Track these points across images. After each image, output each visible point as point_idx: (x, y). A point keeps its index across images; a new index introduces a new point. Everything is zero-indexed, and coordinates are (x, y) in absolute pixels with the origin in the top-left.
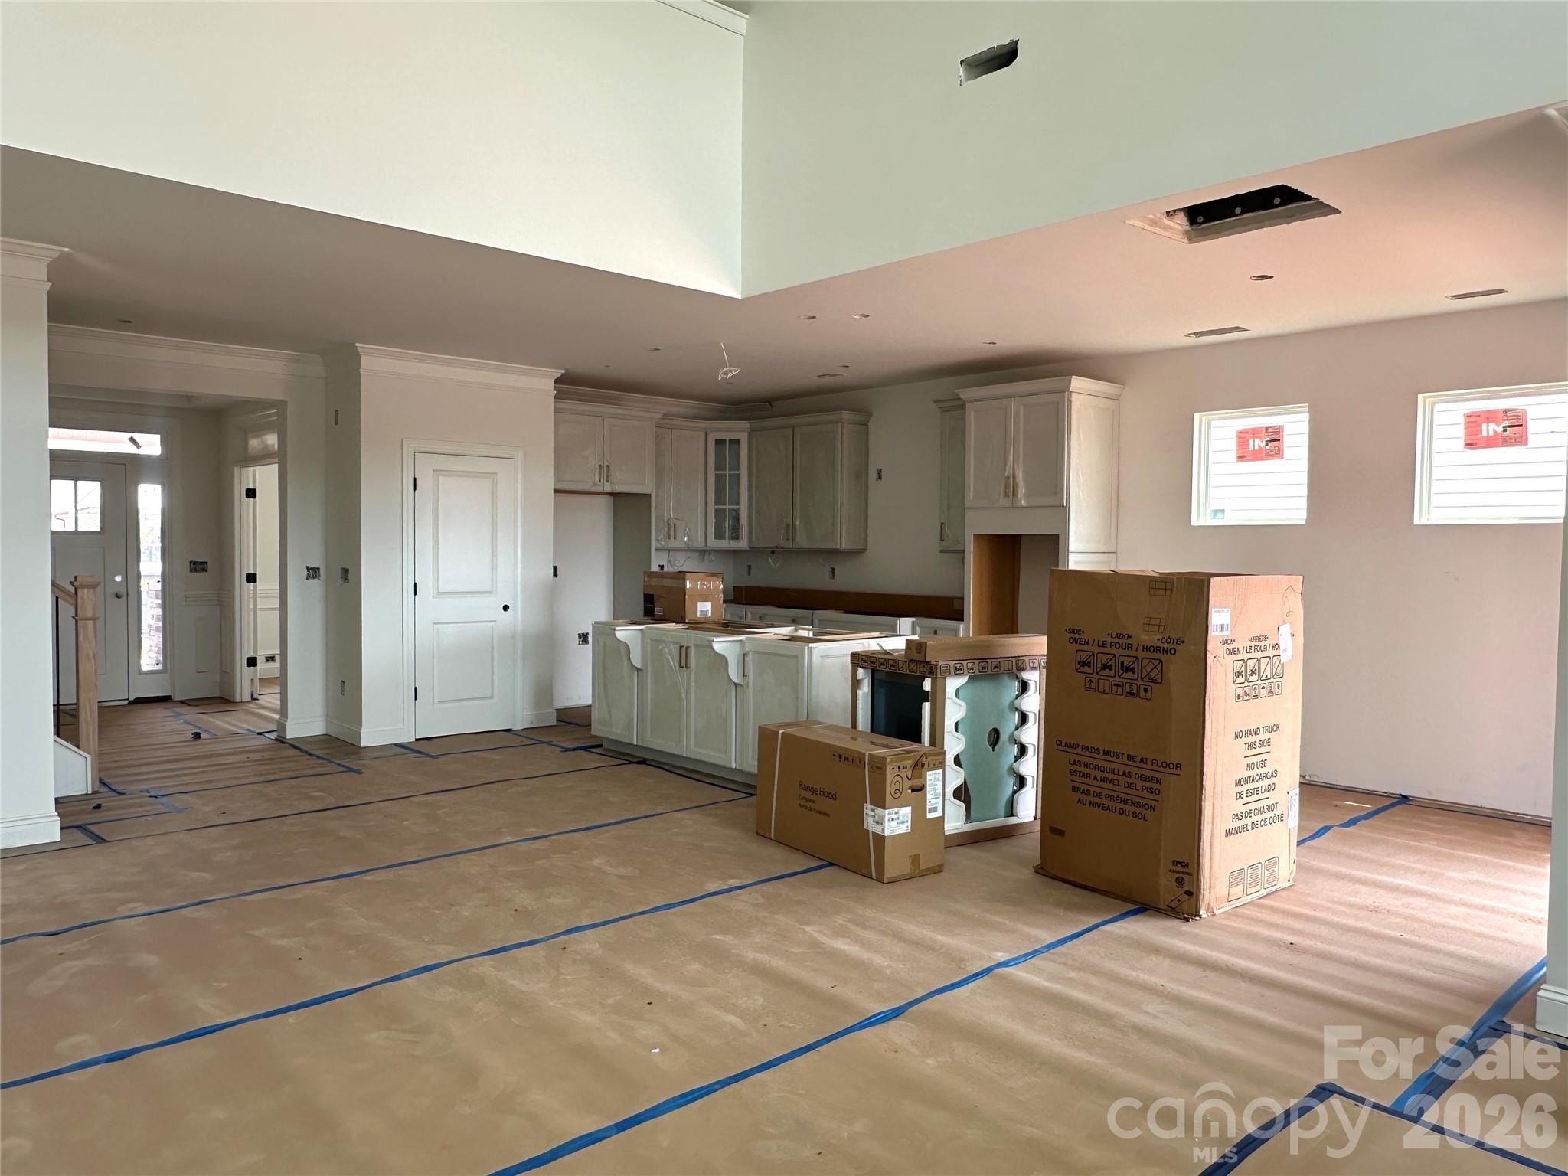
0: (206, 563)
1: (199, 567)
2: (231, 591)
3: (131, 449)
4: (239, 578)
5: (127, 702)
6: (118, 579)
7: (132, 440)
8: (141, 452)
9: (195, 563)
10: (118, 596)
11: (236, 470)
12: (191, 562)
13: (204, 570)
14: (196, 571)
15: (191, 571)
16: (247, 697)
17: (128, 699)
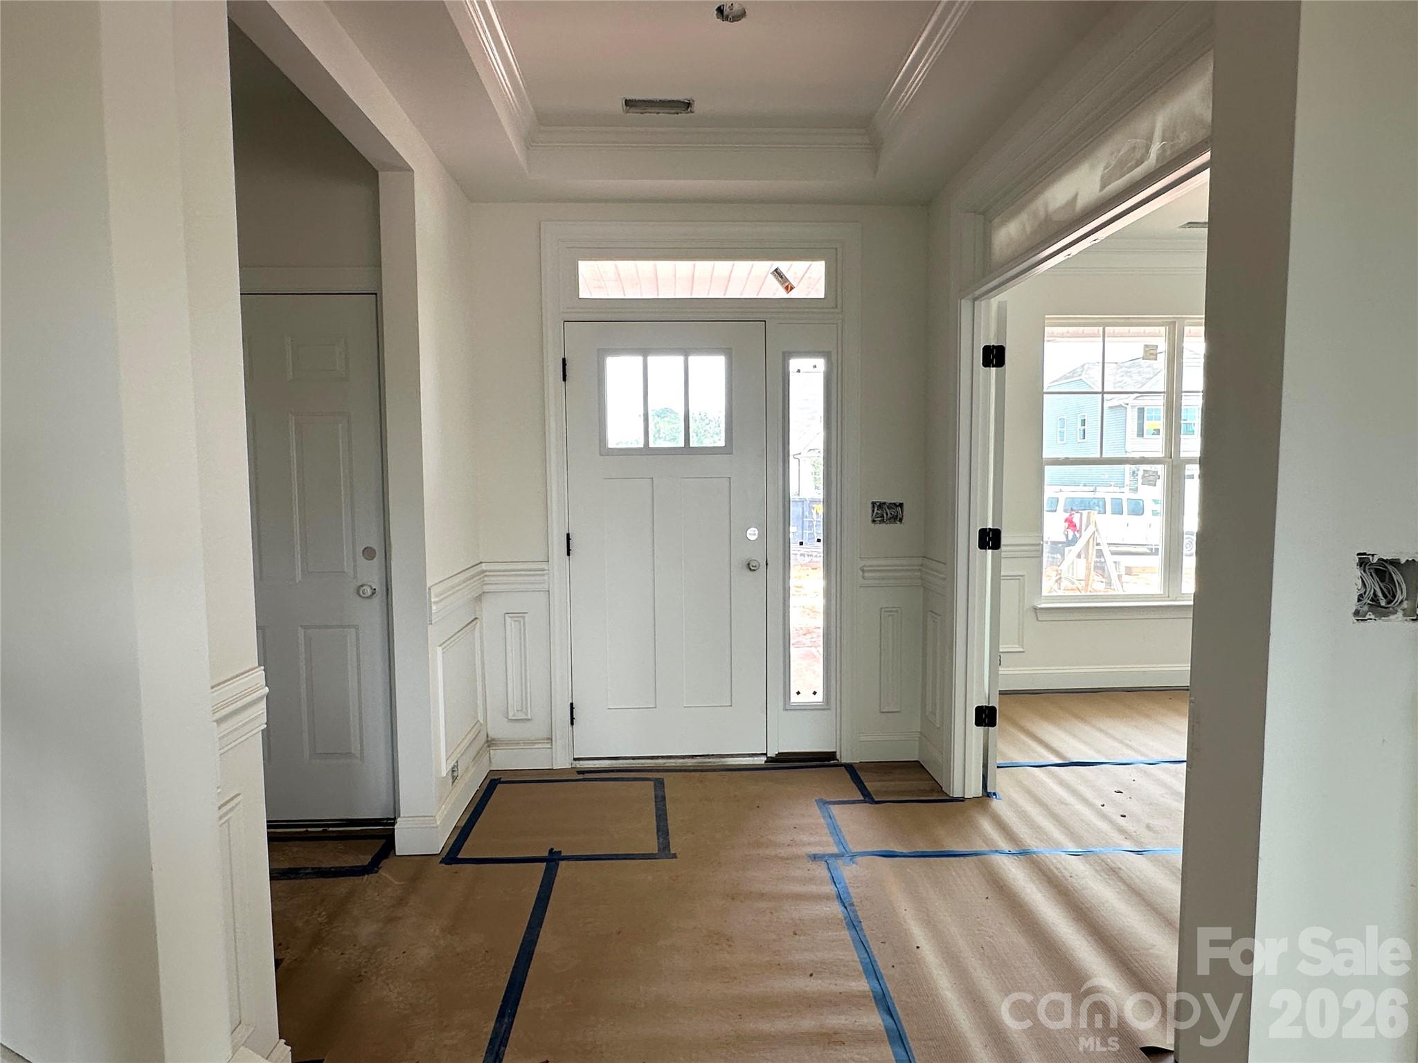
0: (901, 505)
1: (888, 513)
2: (950, 563)
3: (775, 291)
4: (966, 538)
5: (764, 758)
6: (753, 534)
7: (778, 273)
8: (793, 294)
9: (881, 506)
10: (750, 567)
11: (965, 305)
12: (873, 503)
13: (897, 518)
14: (882, 521)
15: (874, 521)
16: (974, 790)
17: (766, 754)
